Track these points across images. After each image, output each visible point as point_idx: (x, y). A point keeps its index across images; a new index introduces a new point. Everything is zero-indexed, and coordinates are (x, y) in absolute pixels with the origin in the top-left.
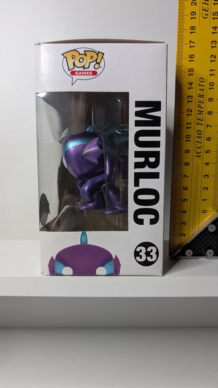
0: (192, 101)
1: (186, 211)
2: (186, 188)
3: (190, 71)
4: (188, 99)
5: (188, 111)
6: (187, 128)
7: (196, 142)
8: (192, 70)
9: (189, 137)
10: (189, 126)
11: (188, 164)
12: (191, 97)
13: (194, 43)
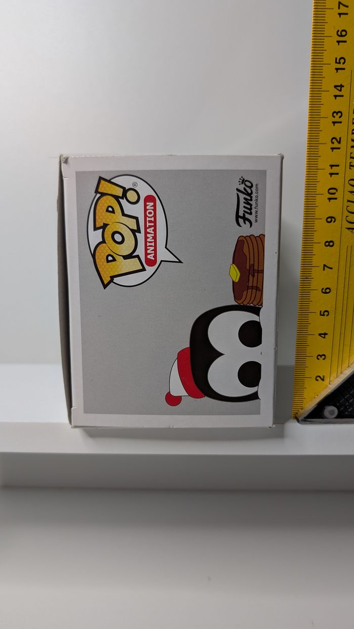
0: (341, 122)
1: (327, 334)
2: (328, 291)
3: (338, 61)
4: (334, 117)
5: (334, 140)
6: (331, 174)
7: (348, 201)
8: (342, 61)
9: (334, 191)
10: (335, 170)
11: (331, 244)
12: (339, 114)
13: (347, 7)
